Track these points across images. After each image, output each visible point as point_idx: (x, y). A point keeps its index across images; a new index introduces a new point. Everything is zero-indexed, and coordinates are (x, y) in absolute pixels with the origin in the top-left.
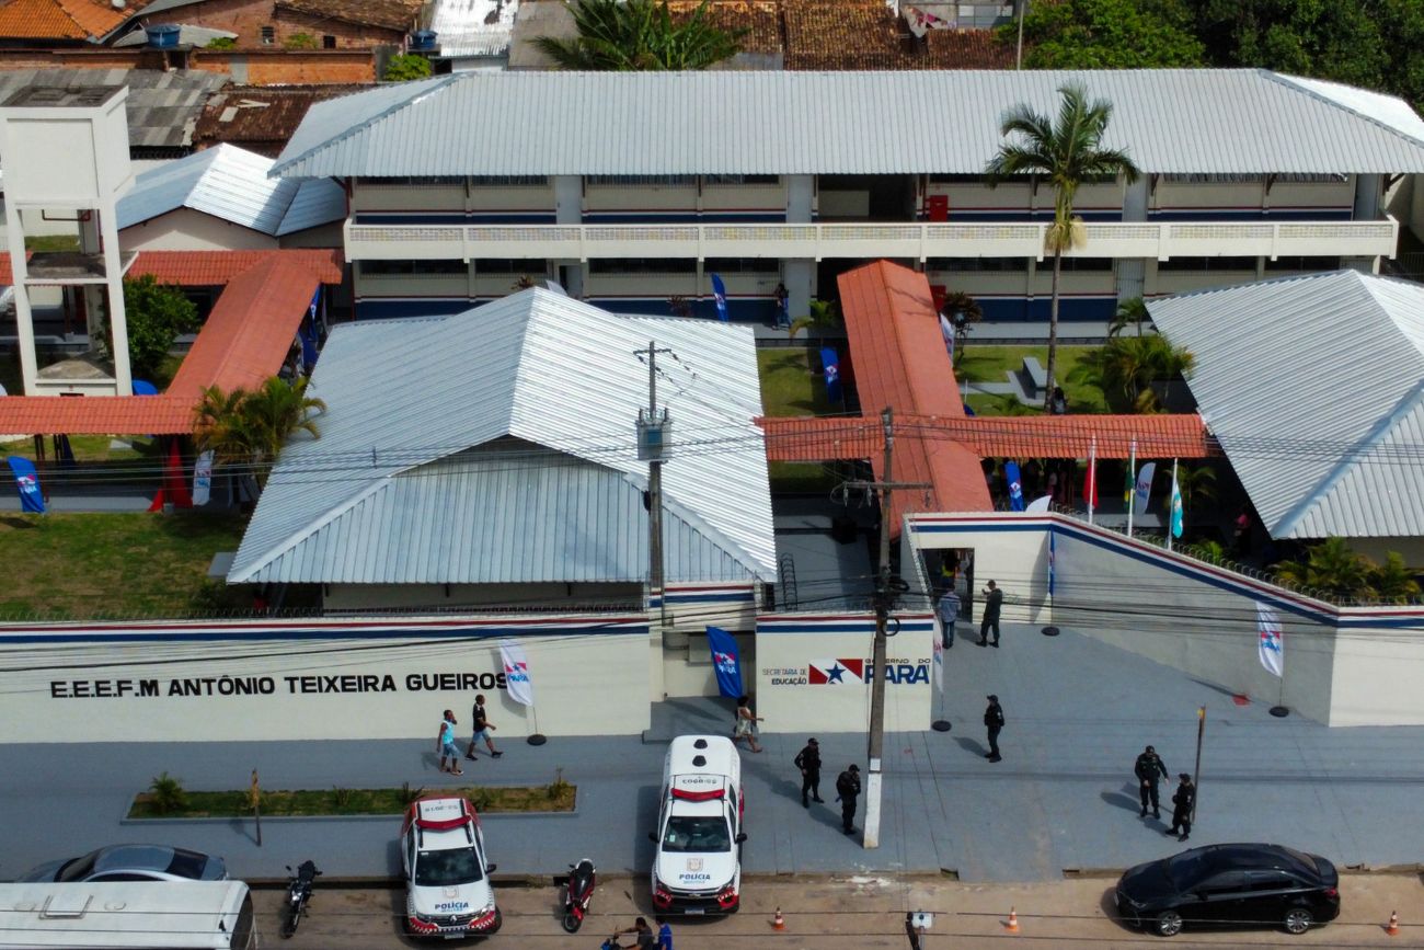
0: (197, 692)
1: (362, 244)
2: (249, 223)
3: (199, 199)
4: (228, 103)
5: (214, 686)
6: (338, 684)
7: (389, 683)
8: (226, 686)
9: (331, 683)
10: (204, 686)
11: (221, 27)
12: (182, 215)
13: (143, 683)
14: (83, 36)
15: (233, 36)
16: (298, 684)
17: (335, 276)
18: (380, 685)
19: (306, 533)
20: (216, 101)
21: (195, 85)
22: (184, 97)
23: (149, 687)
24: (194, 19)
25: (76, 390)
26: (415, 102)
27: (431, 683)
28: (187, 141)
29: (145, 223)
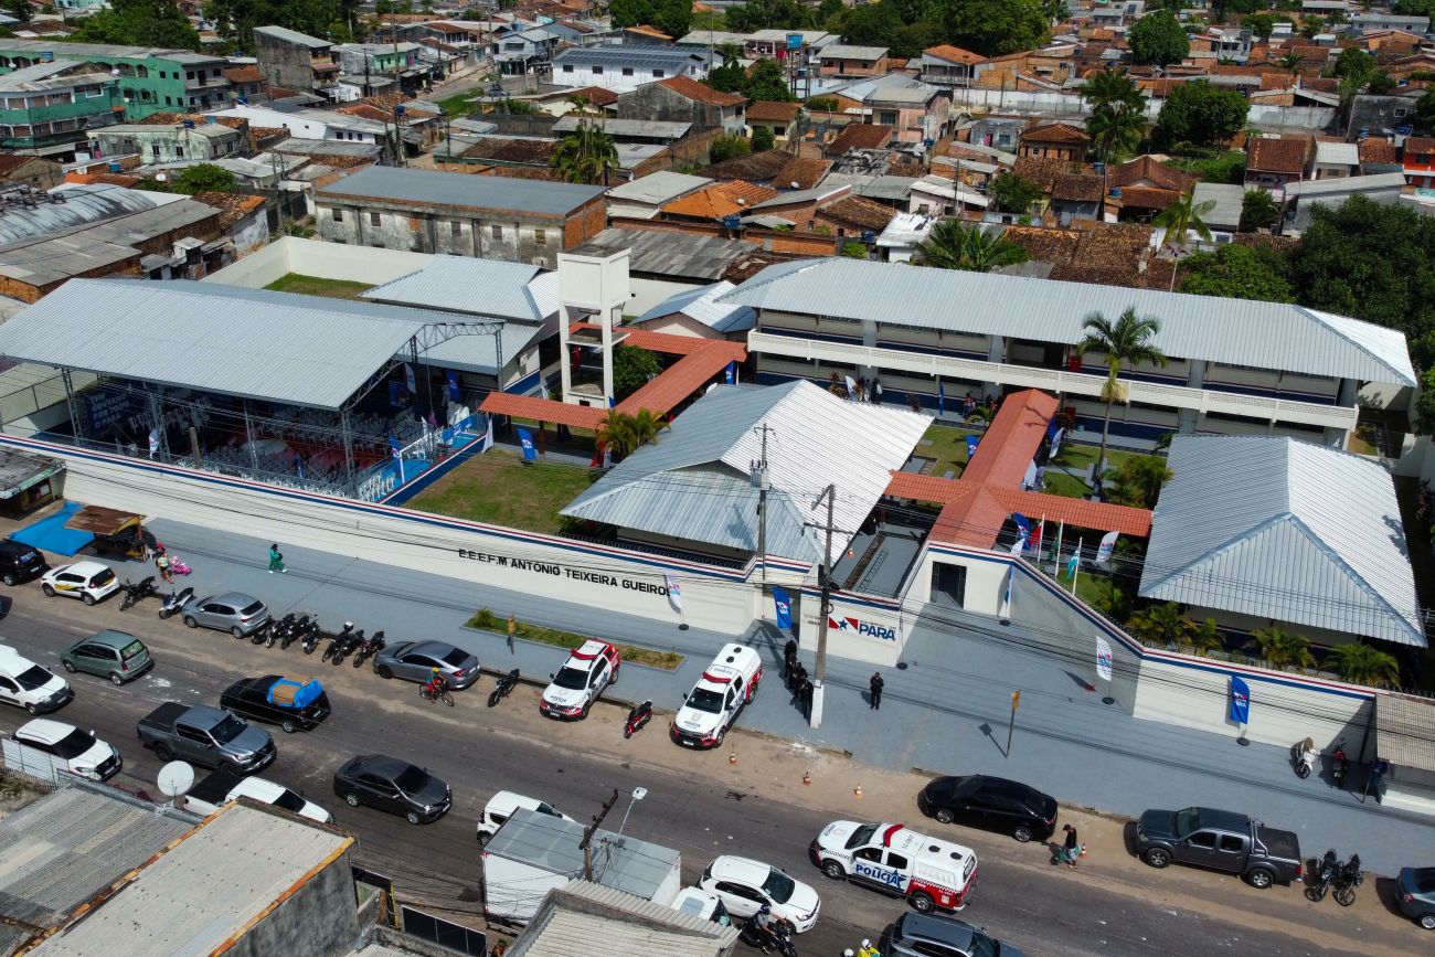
0: (524, 568)
1: (758, 342)
2: (710, 324)
3: (688, 311)
4: (748, 260)
5: (532, 566)
6: (590, 577)
7: (614, 582)
8: (537, 568)
9: (587, 576)
10: (527, 565)
11: (789, 218)
12: (676, 316)
13: (500, 558)
14: (714, 216)
15: (793, 223)
16: (571, 573)
17: (742, 358)
18: (610, 582)
19: (606, 495)
20: (743, 257)
21: (741, 248)
22: (732, 254)
23: (503, 560)
24: (776, 213)
25: (586, 400)
26: (801, 271)
27: (634, 586)
28: (718, 277)
29: (662, 318)
